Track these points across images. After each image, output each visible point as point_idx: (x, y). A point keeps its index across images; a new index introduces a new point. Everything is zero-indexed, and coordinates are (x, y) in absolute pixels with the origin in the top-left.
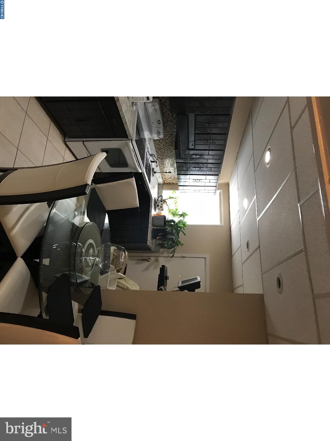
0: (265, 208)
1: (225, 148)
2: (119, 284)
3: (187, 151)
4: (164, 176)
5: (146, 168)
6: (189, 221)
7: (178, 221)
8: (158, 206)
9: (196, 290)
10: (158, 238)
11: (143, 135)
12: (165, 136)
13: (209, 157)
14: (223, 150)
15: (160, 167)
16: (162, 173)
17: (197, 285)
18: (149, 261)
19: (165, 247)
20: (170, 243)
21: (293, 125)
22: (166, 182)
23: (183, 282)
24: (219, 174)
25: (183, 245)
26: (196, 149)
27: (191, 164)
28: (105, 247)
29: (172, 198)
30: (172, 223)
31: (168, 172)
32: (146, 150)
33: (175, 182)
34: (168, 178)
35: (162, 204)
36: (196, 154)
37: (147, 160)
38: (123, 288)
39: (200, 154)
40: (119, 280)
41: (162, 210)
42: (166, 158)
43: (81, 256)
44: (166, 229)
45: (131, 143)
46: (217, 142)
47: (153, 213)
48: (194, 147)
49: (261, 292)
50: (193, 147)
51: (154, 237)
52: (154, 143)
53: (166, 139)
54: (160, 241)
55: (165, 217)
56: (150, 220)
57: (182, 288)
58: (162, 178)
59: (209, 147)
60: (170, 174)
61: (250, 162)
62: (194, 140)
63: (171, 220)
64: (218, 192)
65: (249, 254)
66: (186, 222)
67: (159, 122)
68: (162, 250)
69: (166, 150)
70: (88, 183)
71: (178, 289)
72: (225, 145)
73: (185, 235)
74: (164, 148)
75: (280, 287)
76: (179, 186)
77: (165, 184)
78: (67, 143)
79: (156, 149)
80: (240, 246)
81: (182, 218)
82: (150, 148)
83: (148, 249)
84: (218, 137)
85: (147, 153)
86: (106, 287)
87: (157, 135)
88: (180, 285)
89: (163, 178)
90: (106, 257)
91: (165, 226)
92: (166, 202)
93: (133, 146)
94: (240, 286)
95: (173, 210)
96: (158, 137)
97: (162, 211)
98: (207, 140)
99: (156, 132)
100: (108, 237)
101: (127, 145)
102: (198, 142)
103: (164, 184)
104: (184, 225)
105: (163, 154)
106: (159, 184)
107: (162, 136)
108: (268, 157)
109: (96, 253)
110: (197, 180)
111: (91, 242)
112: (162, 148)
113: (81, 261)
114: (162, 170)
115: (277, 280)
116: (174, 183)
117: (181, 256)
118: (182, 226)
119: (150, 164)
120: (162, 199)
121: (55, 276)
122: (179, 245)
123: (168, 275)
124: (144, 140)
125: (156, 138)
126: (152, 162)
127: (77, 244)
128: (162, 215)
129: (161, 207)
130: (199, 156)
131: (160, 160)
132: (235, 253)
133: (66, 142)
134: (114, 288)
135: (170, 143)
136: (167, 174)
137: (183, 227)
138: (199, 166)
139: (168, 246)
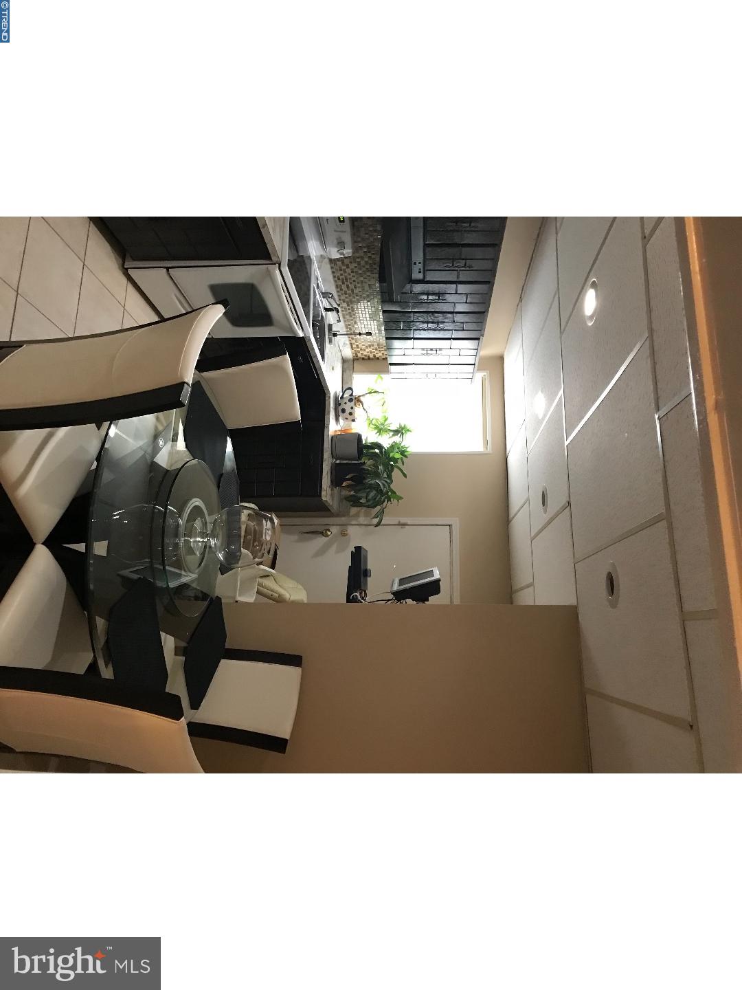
0: (583, 418)
1: (494, 276)
2: (262, 588)
3: (408, 286)
4: (356, 341)
5: (314, 325)
6: (414, 444)
7: (389, 446)
8: (343, 411)
9: (433, 600)
10: (344, 484)
11: (306, 249)
12: (356, 250)
13: (458, 300)
14: (489, 283)
15: (345, 322)
16: (351, 334)
17: (434, 587)
18: (327, 536)
19: (361, 505)
20: (372, 494)
21: (647, 232)
22: (359, 355)
23: (402, 581)
24: (481, 338)
25: (401, 498)
26: (428, 279)
27: (417, 315)
28: (228, 514)
29: (375, 392)
30: (377, 451)
31: (364, 332)
32: (313, 285)
33: (380, 354)
34: (364, 347)
35: (352, 408)
36: (428, 291)
37: (316, 306)
38: (271, 598)
39: (437, 291)
40: (260, 580)
41: (353, 420)
42: (358, 301)
43: (176, 535)
44: (364, 464)
45: (277, 272)
46: (477, 265)
47: (334, 427)
48: (424, 277)
49: (572, 601)
50: (420, 276)
51: (336, 482)
52: (332, 268)
53: (358, 258)
54: (350, 491)
55: (359, 437)
56: (327, 445)
57: (399, 596)
58: (352, 348)
59: (458, 277)
60: (368, 337)
61: (551, 310)
62: (421, 260)
63: (372, 443)
64: (479, 376)
65: (546, 517)
66: (407, 448)
68: (354, 510)
69: (358, 283)
70: (186, 380)
71: (391, 596)
72: (493, 272)
73: (405, 476)
74: (354, 279)
75: (613, 592)
76: (391, 364)
77: (358, 359)
78: (130, 271)
79: (335, 281)
80: (528, 500)
81: (397, 439)
82: (320, 277)
83: (323, 509)
84: (479, 253)
85: (314, 291)
86: (234, 597)
87: (337, 247)
88: (396, 587)
89: (354, 346)
90: (232, 537)
91: (360, 458)
92: (361, 402)
93: (282, 277)
94: (528, 586)
95: (377, 420)
96: (341, 254)
97: (353, 423)
98: (453, 260)
99: (335, 242)
100: (234, 489)
101: (270, 275)
102: (433, 265)
103: (356, 359)
104: (403, 453)
105: (352, 291)
106: (344, 361)
107: (348, 252)
108: (590, 302)
109: (210, 527)
110: (432, 349)
111: (197, 504)
112: (350, 279)
113: (176, 545)
114: (350, 329)
115: (607, 577)
116: (378, 358)
117: (396, 522)
118: (398, 456)
119: (322, 317)
120: (351, 395)
121: (119, 575)
122: (392, 500)
123: (369, 567)
124: (306, 261)
125: (335, 254)
126: (327, 310)
127: (166, 508)
128: (353, 431)
129: (351, 414)
130: (434, 297)
131: (345, 305)
132: (515, 515)
133: (127, 269)
134: (250, 598)
135: (368, 267)
136: (362, 337)
137: (402, 459)
138: (436, 320)
139: (367, 501)
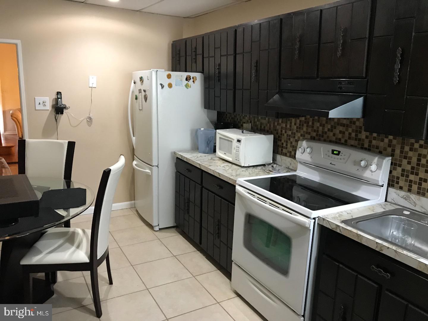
67: (335, 152)
